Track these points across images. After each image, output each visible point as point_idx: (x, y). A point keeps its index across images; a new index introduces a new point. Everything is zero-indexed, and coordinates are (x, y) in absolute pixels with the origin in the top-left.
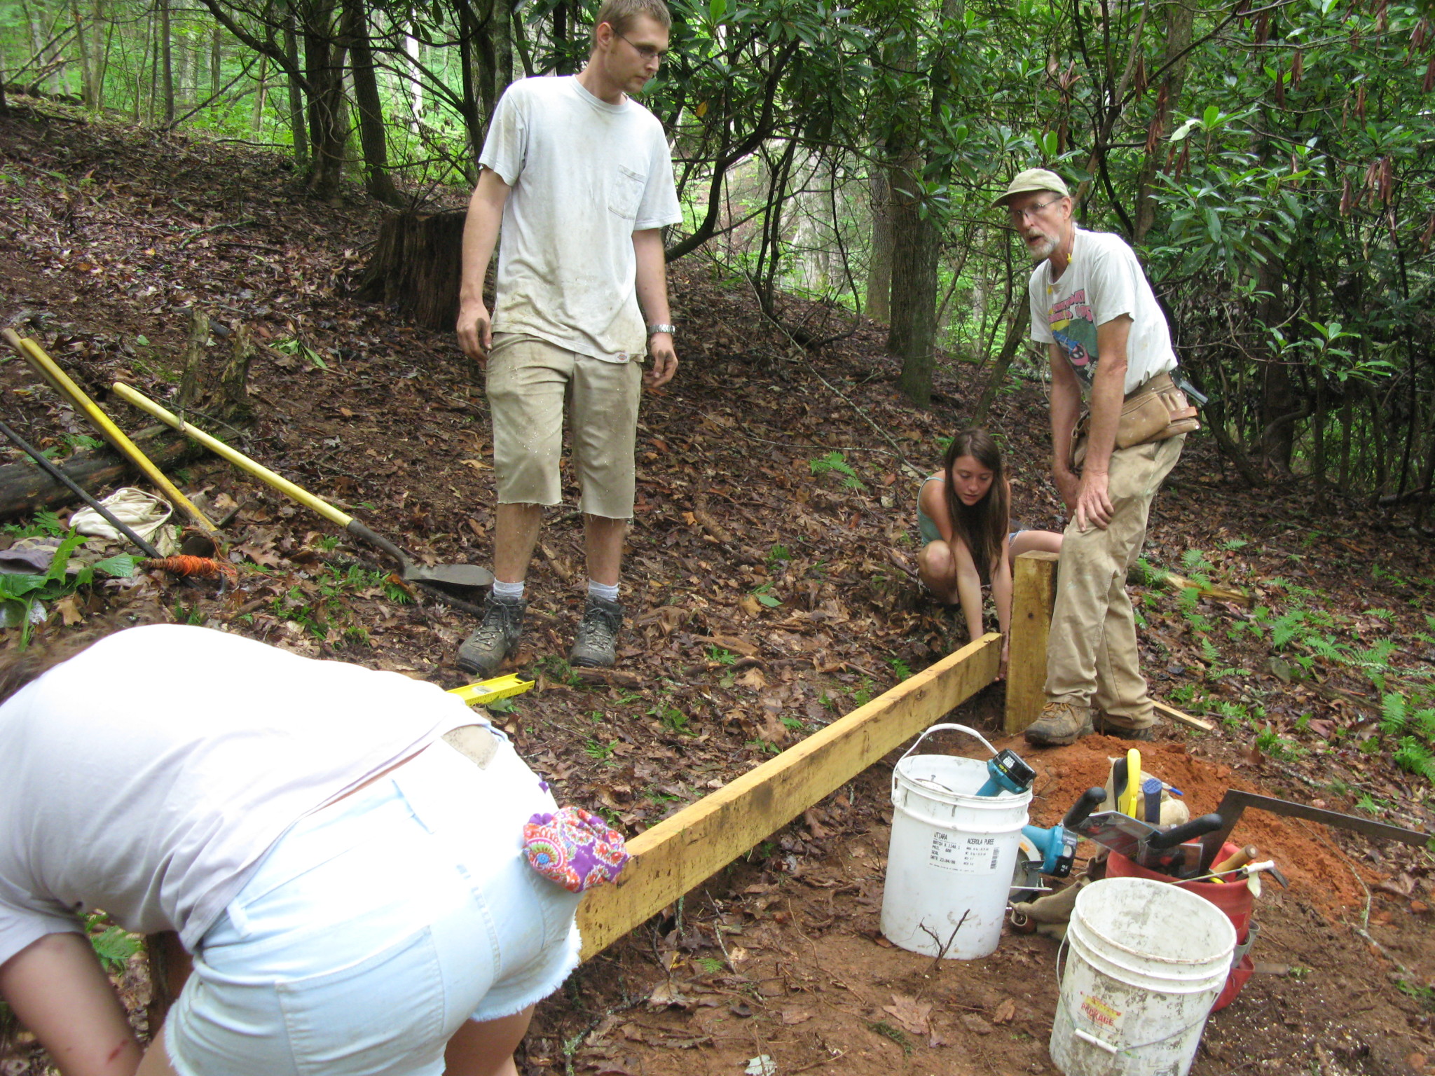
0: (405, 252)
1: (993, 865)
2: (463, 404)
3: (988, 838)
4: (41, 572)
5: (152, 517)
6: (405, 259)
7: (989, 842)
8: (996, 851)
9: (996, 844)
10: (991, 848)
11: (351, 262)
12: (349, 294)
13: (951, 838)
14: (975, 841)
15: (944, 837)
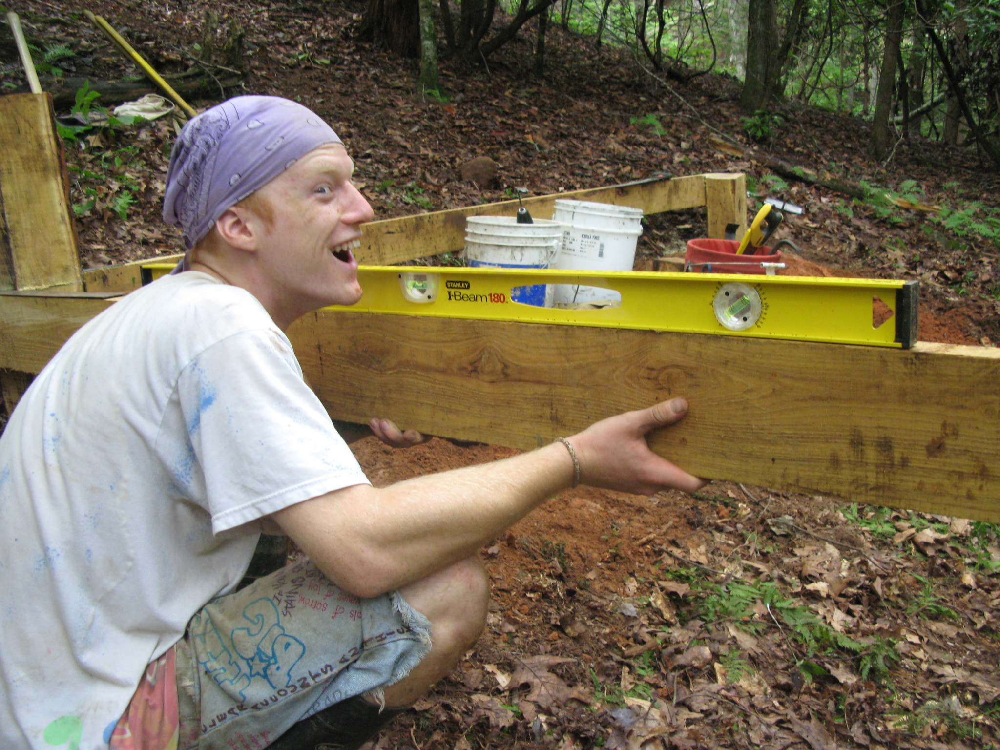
0: (385, 9)
1: (601, 255)
2: (401, 85)
3: (595, 235)
4: (82, 125)
5: (161, 109)
6: (385, 13)
7: (596, 238)
8: (602, 246)
9: (602, 240)
10: (598, 243)
11: (355, 21)
12: (351, 38)
13: (572, 235)
14: (586, 237)
15: (568, 234)
